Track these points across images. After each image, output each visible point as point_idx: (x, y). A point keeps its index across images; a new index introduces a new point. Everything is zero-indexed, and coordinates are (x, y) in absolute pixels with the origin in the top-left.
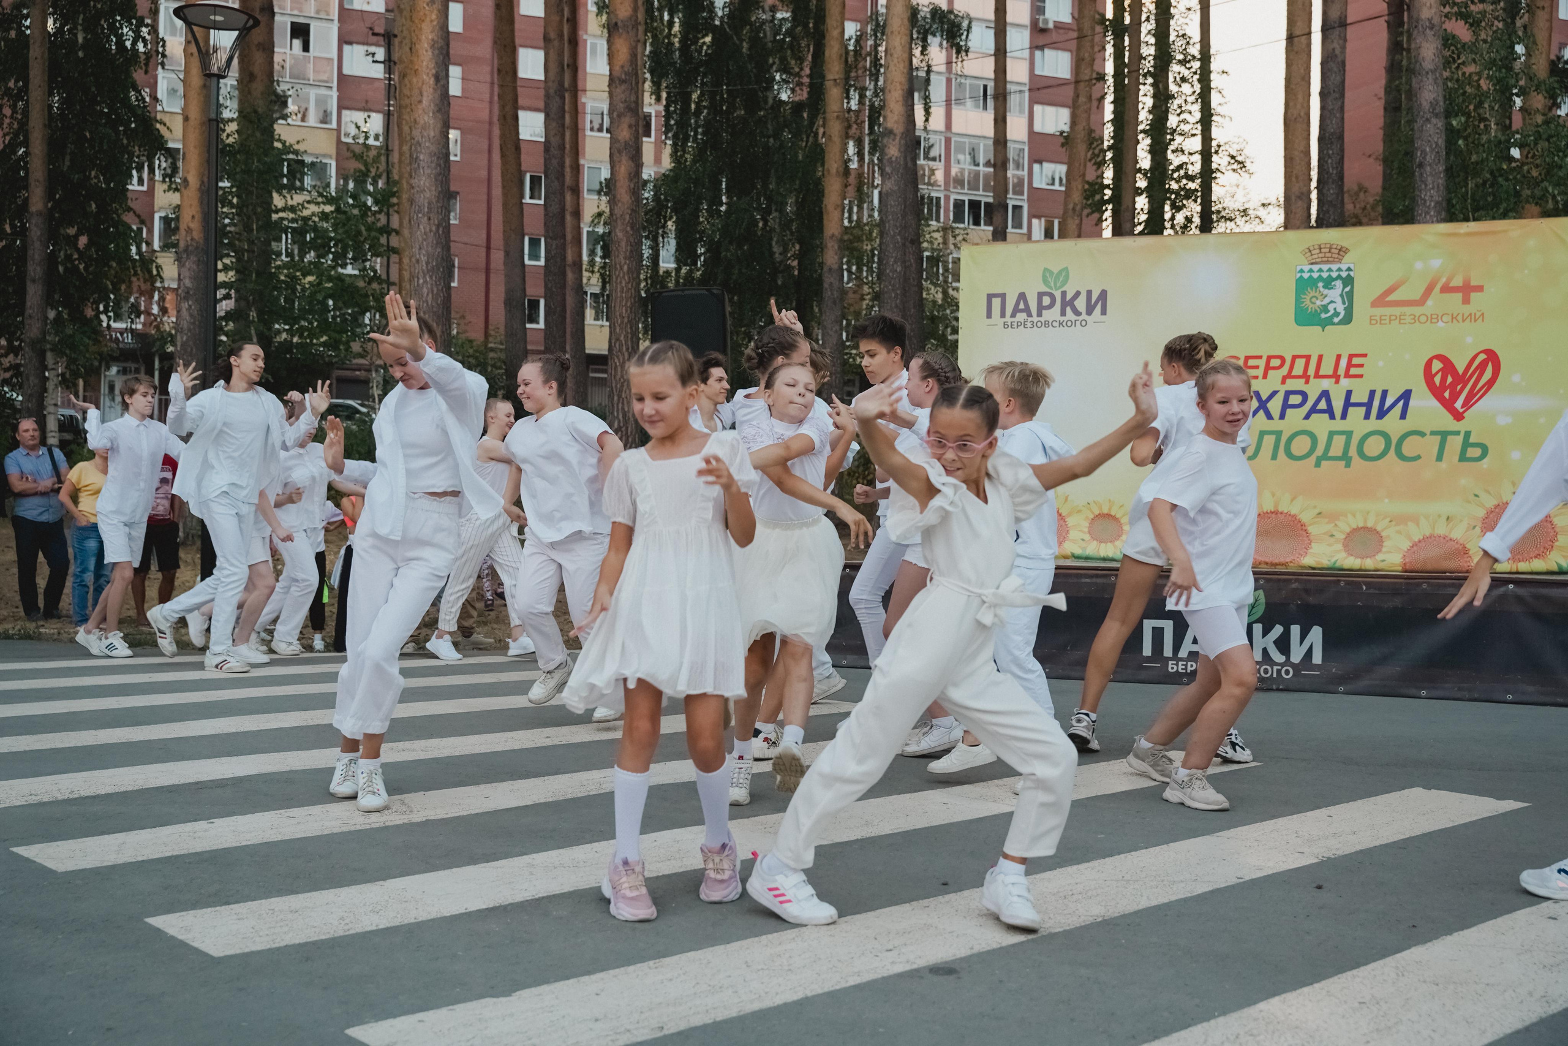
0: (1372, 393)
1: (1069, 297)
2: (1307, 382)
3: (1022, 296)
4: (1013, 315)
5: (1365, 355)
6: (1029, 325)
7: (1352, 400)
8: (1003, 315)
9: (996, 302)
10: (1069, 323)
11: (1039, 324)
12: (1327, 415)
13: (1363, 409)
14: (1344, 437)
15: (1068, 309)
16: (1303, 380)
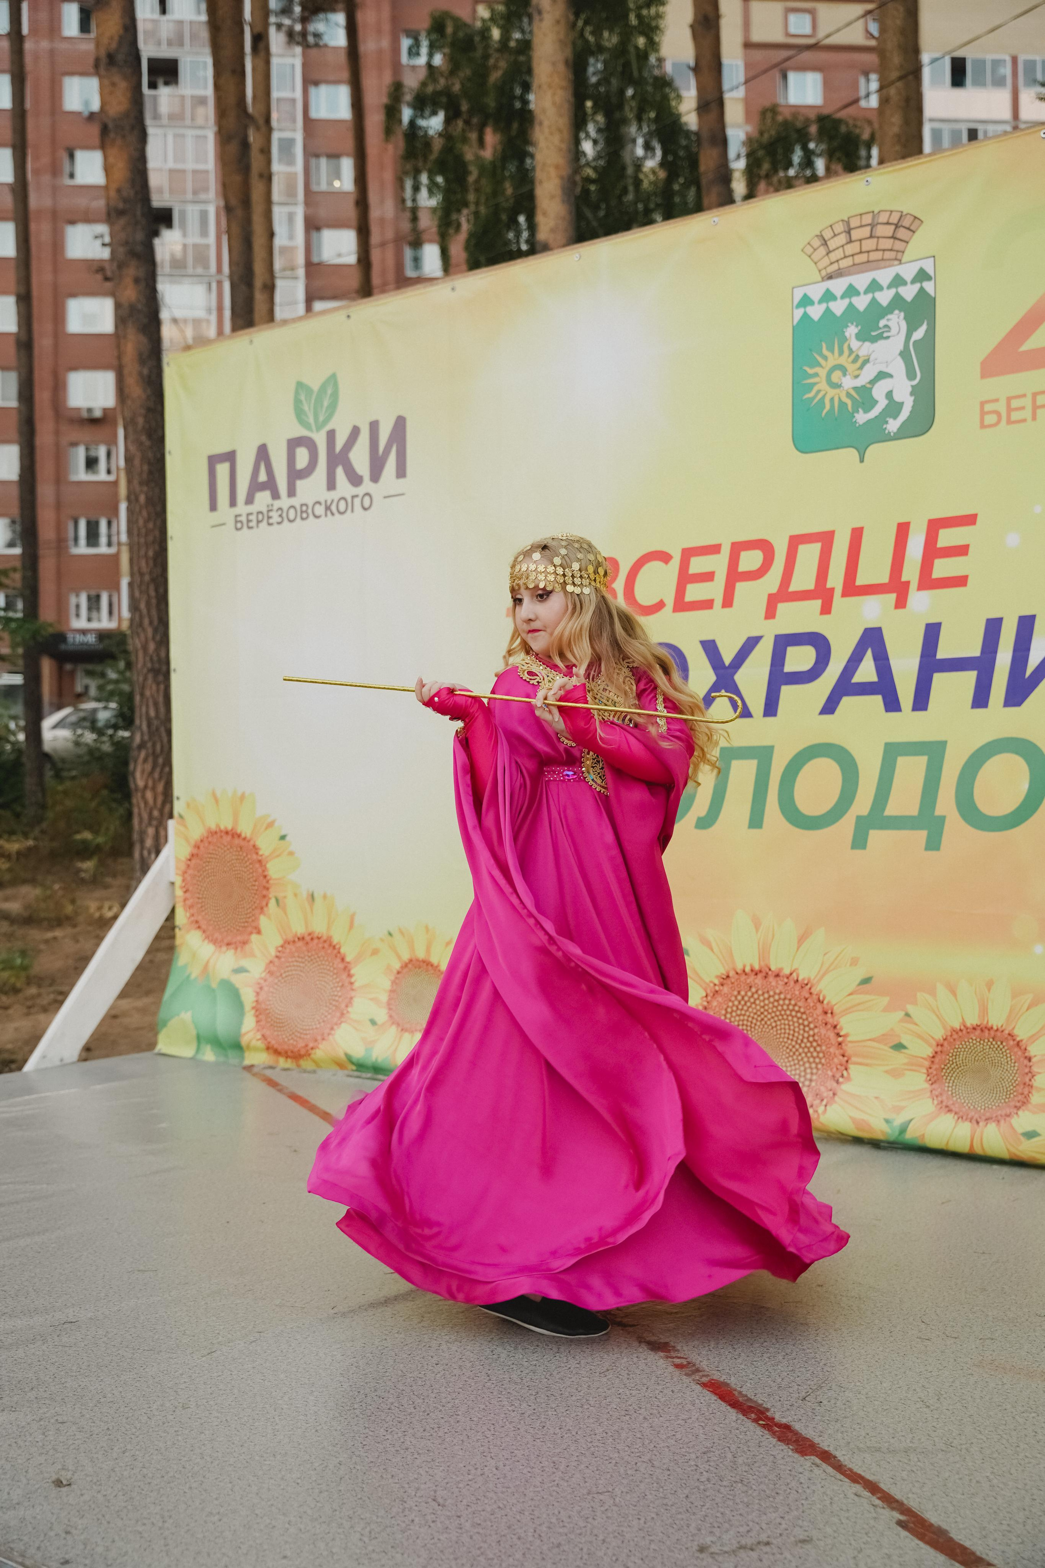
0: (993, 627)
1: (340, 443)
2: (826, 609)
3: (263, 453)
4: (250, 500)
5: (970, 520)
6: (275, 517)
7: (943, 652)
8: (233, 503)
9: (222, 470)
10: (342, 503)
11: (292, 514)
12: (878, 699)
13: (970, 677)
14: (923, 760)
15: (340, 471)
16: (818, 603)
